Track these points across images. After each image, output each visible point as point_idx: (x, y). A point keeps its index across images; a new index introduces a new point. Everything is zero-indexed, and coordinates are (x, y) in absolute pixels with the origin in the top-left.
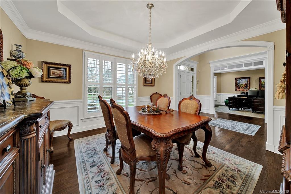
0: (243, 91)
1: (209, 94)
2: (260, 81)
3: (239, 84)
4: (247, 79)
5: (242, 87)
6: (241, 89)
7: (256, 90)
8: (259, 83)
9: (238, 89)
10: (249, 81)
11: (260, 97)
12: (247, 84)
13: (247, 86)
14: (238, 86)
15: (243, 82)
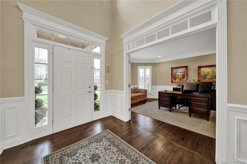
0: (179, 83)
1: (122, 89)
2: (199, 71)
3: (176, 75)
4: (185, 68)
5: (178, 79)
6: (177, 80)
7: (195, 81)
8: (199, 73)
9: (174, 81)
10: (186, 71)
11: (200, 92)
12: (184, 75)
13: (183, 77)
14: (174, 77)
15: (179, 72)
